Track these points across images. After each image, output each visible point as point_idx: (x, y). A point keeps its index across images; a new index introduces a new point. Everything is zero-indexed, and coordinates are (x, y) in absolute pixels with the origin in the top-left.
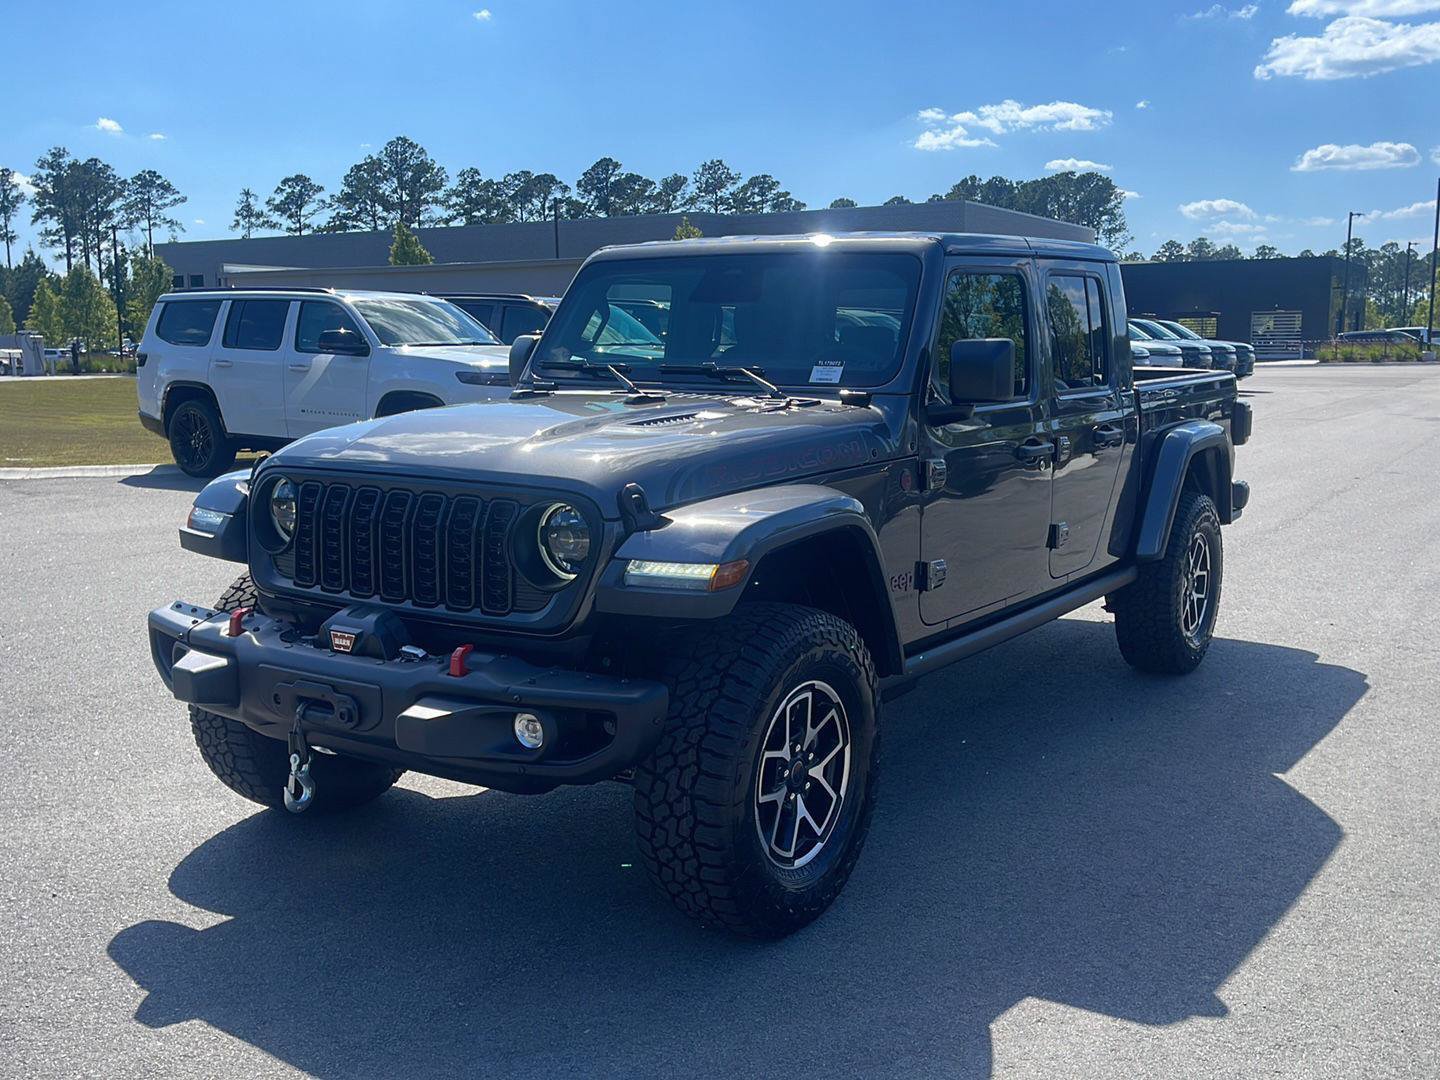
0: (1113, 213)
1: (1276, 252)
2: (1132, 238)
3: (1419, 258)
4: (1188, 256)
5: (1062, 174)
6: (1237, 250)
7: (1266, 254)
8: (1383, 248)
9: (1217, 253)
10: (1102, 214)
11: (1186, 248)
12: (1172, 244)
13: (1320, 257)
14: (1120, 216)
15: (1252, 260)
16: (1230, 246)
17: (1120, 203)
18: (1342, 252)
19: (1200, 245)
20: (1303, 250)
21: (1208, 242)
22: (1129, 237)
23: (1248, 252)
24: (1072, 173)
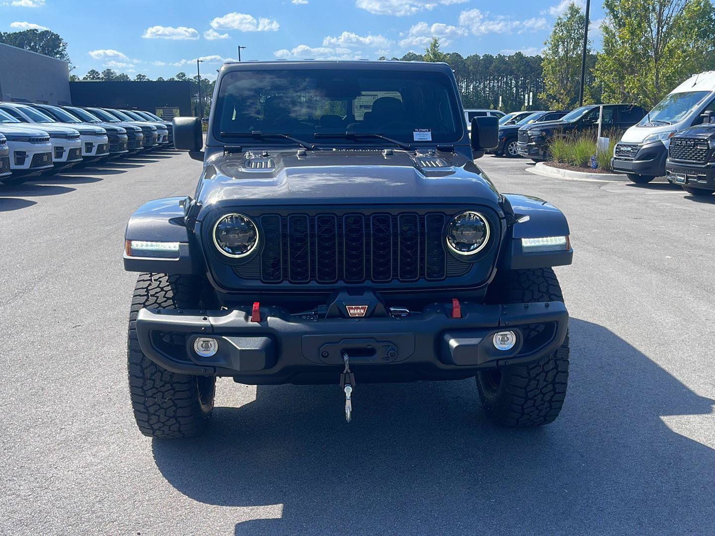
0: (61, 54)
1: (146, 78)
2: (74, 67)
3: (210, 83)
4: (102, 78)
5: (31, 30)
6: (127, 76)
7: (141, 79)
8: (194, 78)
9: (117, 77)
10: (56, 54)
11: (101, 73)
12: (93, 72)
13: (167, 81)
14: (66, 55)
15: (135, 82)
16: (123, 74)
17: (65, 48)
18: (176, 79)
19: (108, 73)
20: (158, 77)
21: (112, 71)
22: (73, 67)
23: (133, 78)
24: (37, 30)
